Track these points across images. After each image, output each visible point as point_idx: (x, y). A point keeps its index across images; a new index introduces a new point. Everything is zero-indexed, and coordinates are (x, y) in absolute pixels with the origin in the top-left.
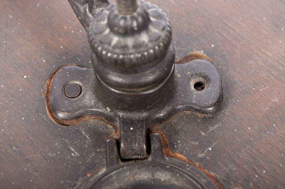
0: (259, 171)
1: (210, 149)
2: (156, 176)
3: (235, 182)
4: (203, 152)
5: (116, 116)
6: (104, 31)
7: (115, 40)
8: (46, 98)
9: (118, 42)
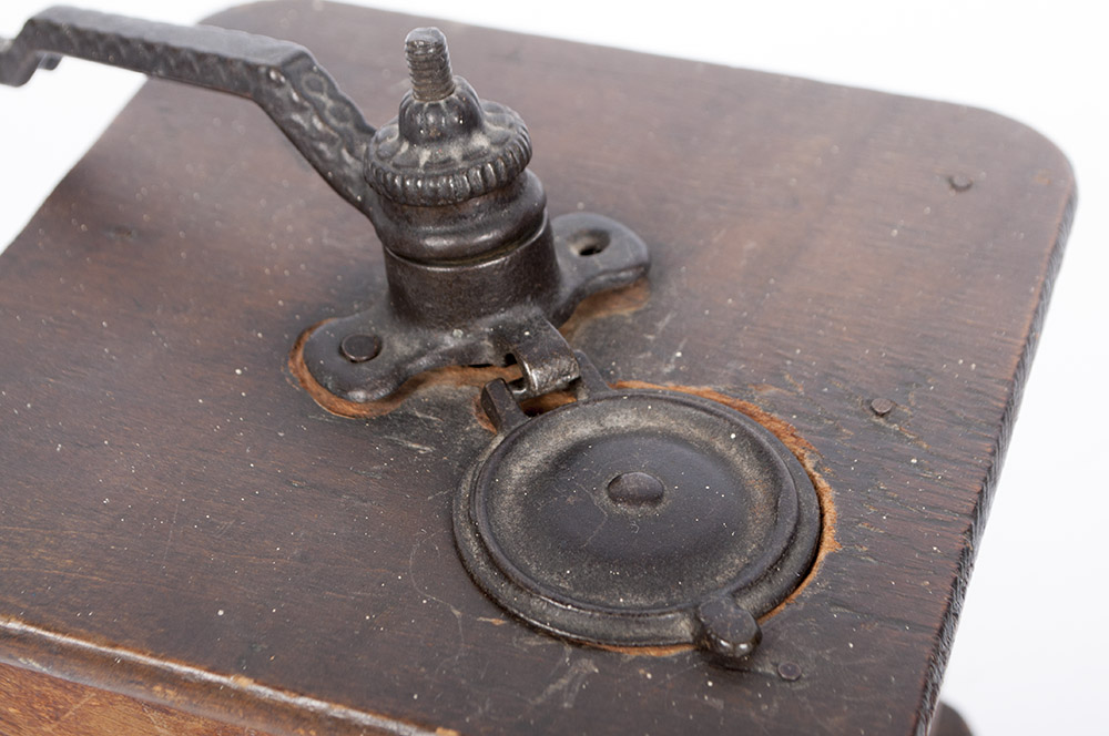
0: (789, 355)
1: (679, 354)
2: (608, 425)
3: (755, 385)
4: (668, 362)
5: (480, 336)
6: (398, 150)
7: (425, 155)
8: (306, 388)
9: (431, 157)
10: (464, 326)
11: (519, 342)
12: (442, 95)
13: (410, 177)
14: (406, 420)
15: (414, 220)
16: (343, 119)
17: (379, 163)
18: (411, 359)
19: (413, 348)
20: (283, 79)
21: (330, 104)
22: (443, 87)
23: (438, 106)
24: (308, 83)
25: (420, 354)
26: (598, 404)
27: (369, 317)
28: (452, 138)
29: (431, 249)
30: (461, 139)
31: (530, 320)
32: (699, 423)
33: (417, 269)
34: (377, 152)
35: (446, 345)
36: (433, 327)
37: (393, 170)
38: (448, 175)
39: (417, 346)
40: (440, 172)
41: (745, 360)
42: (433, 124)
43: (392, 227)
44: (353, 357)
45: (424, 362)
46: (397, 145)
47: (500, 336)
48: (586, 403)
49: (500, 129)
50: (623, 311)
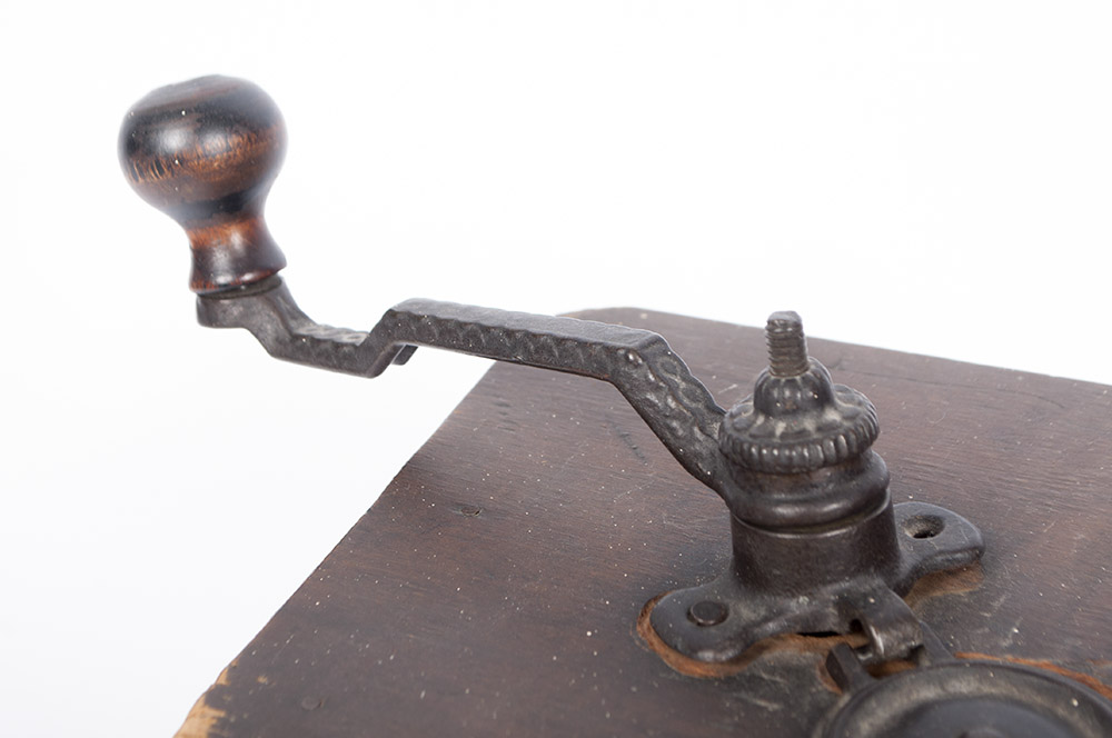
1: (1016, 631)
4: (1006, 636)
5: (825, 603)
6: (754, 422)
7: (780, 427)
8: (654, 650)
9: (786, 428)
10: (810, 594)
11: (864, 608)
12: (798, 371)
13: (767, 446)
14: (753, 683)
15: (767, 488)
16: (695, 399)
17: (735, 435)
18: (758, 624)
19: (759, 615)
20: (640, 361)
21: (683, 385)
22: (799, 364)
23: (794, 381)
24: (663, 365)
25: (767, 620)
26: (942, 670)
27: (716, 587)
28: (806, 411)
29: (783, 516)
30: (815, 413)
31: (874, 590)
32: (1039, 690)
33: (767, 536)
34: (733, 425)
35: (792, 612)
36: (779, 595)
37: (750, 440)
38: (803, 445)
39: (763, 612)
40: (796, 441)
41: (1081, 637)
42: (790, 398)
43: (744, 496)
44: (701, 621)
45: (771, 626)
46: (753, 419)
47: (844, 604)
48: (930, 668)
49: (850, 406)
50: (958, 590)
